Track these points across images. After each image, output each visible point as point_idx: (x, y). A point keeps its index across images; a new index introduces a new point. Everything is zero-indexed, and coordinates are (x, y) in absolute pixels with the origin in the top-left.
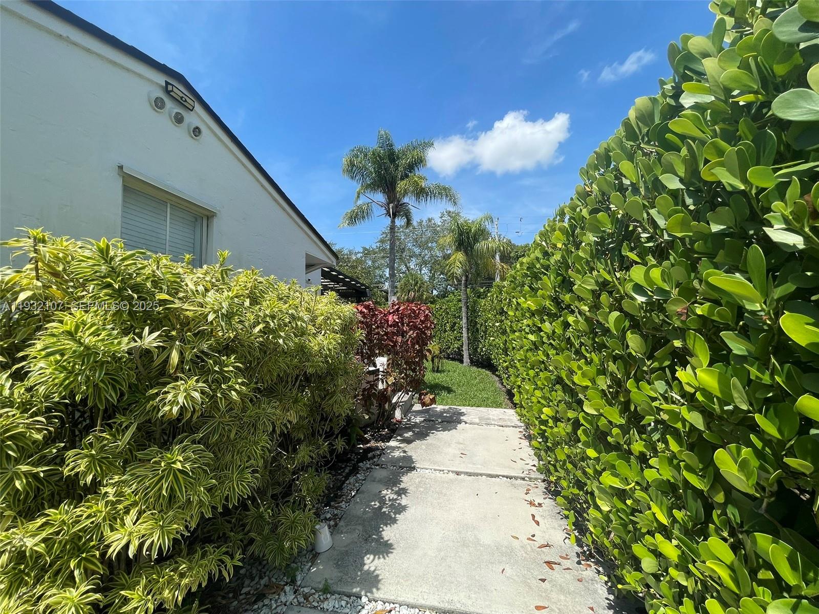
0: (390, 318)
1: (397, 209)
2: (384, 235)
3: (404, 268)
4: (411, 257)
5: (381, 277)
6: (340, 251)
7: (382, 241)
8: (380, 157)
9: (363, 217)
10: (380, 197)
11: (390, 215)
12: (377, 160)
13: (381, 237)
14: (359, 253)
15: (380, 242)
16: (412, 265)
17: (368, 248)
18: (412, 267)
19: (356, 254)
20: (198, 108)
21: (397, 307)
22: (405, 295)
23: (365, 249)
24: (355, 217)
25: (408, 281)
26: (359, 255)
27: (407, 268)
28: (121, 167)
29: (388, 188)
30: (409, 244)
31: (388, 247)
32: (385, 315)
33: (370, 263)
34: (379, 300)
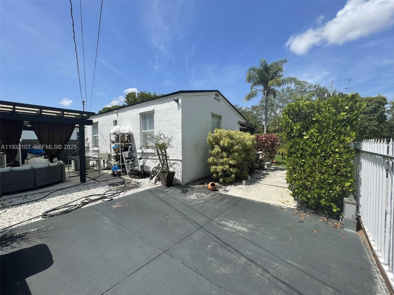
0: (263, 138)
1: (269, 92)
2: (263, 99)
3: (273, 114)
4: (277, 108)
5: (261, 119)
6: (241, 108)
7: (262, 102)
8: (261, 71)
9: (253, 96)
10: (261, 87)
11: (265, 95)
12: (260, 73)
13: (261, 99)
14: (250, 108)
15: (260, 102)
16: (278, 112)
17: (254, 106)
18: (277, 113)
19: (248, 109)
20: (220, 96)
21: (266, 135)
22: (273, 128)
23: (253, 106)
24: (249, 97)
25: (275, 120)
26: (250, 110)
27: (275, 114)
28: (212, 113)
29: (264, 83)
30: (276, 102)
31: (265, 104)
32: (262, 138)
33: (255, 112)
34: (260, 130)
